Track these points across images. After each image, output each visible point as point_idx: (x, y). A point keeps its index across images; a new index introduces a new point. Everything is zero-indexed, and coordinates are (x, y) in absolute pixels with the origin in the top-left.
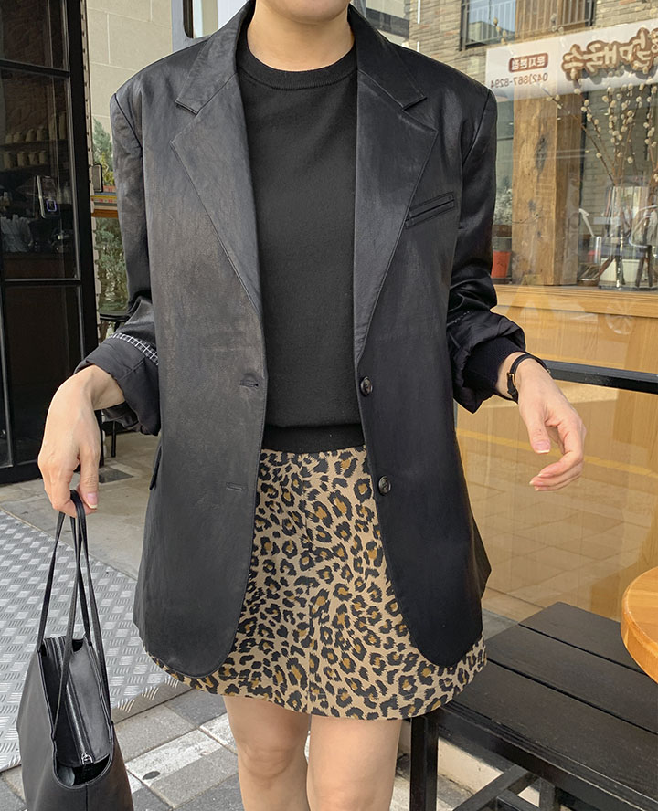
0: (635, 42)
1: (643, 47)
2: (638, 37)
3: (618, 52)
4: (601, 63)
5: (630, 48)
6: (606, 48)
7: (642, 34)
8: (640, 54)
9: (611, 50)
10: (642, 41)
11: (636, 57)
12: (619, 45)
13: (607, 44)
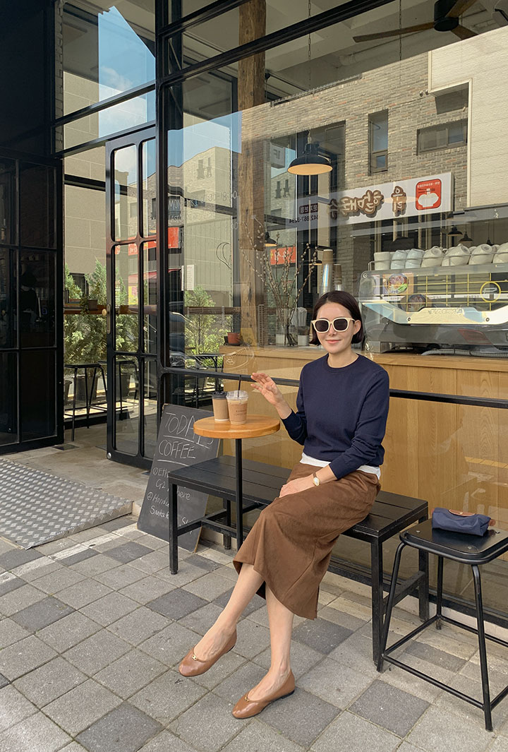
0: (365, 198)
1: (369, 200)
2: (366, 195)
3: (357, 204)
4: (348, 209)
5: (363, 201)
6: (351, 201)
7: (368, 193)
8: (368, 205)
9: (353, 202)
10: (369, 198)
11: (365, 206)
12: (358, 199)
13: (352, 199)
